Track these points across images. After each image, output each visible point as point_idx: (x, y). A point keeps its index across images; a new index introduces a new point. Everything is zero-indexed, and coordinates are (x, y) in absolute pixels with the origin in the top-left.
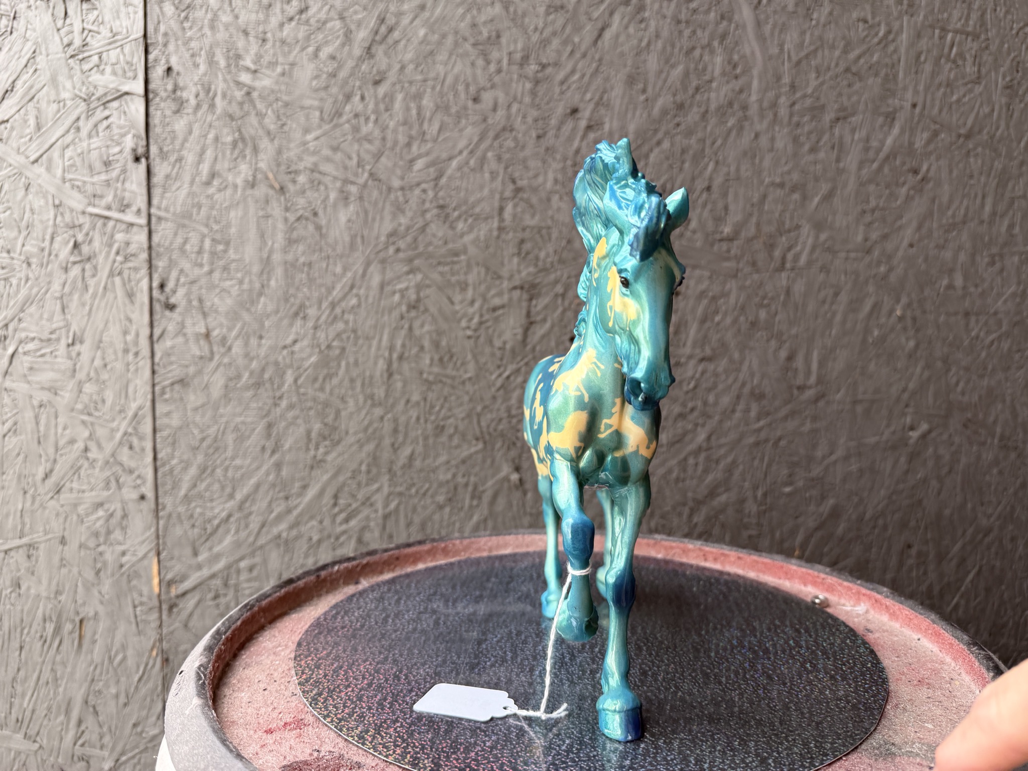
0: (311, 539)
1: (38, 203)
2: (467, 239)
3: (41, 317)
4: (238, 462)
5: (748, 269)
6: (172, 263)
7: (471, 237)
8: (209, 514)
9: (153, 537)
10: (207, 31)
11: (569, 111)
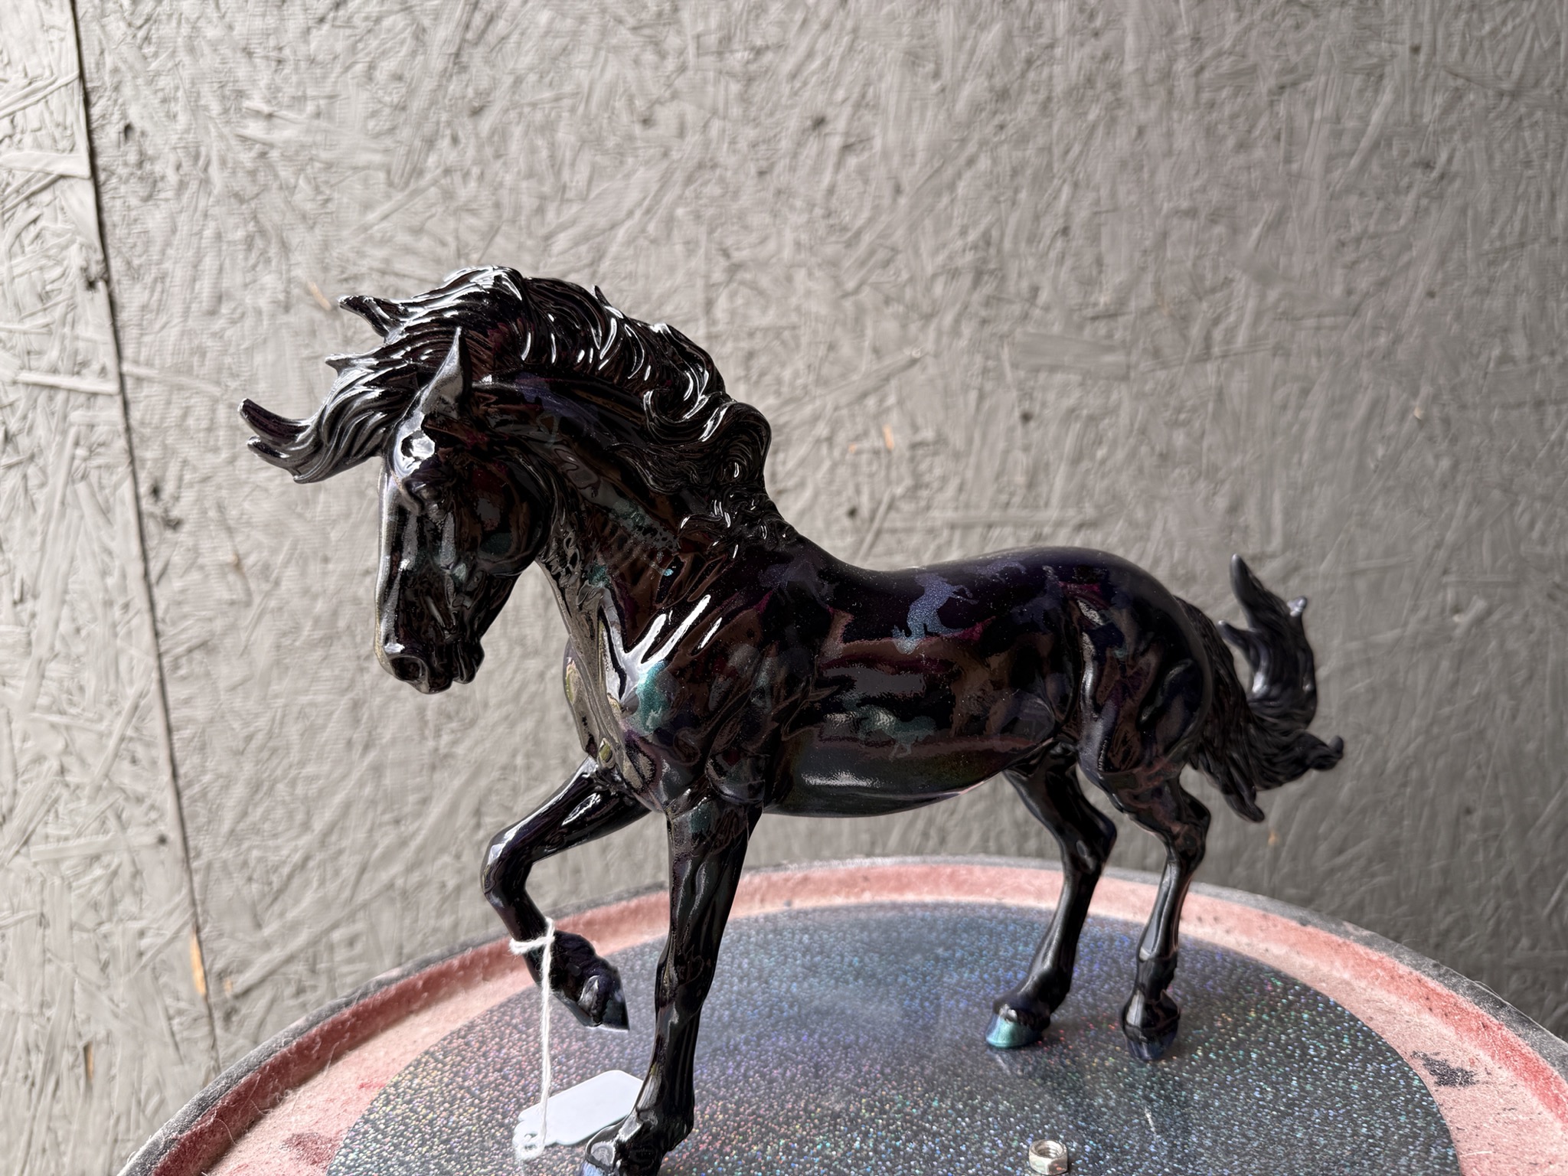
0: (443, 885)
4: (310, 770)
5: (1146, 364)
6: (168, 452)
8: (273, 858)
9: (187, 902)
10: (183, 56)
11: (809, 123)
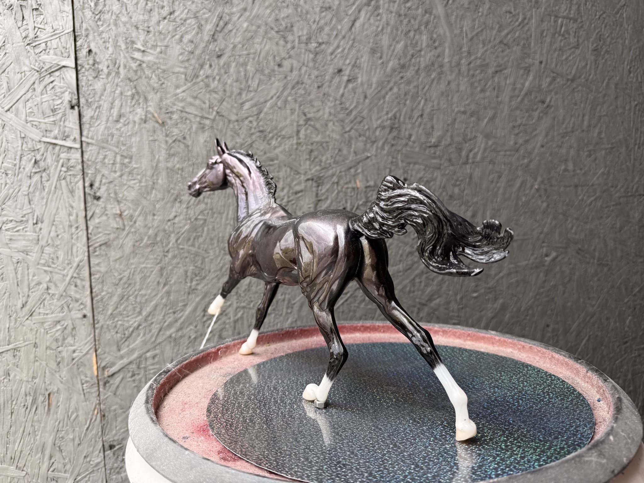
0: (190, 337)
1: (11, 136)
2: (277, 151)
3: (16, 208)
4: (143, 292)
5: (446, 164)
6: (97, 171)
7: (281, 149)
8: (127, 325)
9: (92, 340)
10: (112, 26)
11: (336, 71)
